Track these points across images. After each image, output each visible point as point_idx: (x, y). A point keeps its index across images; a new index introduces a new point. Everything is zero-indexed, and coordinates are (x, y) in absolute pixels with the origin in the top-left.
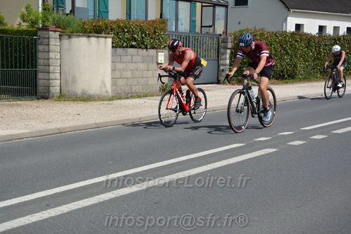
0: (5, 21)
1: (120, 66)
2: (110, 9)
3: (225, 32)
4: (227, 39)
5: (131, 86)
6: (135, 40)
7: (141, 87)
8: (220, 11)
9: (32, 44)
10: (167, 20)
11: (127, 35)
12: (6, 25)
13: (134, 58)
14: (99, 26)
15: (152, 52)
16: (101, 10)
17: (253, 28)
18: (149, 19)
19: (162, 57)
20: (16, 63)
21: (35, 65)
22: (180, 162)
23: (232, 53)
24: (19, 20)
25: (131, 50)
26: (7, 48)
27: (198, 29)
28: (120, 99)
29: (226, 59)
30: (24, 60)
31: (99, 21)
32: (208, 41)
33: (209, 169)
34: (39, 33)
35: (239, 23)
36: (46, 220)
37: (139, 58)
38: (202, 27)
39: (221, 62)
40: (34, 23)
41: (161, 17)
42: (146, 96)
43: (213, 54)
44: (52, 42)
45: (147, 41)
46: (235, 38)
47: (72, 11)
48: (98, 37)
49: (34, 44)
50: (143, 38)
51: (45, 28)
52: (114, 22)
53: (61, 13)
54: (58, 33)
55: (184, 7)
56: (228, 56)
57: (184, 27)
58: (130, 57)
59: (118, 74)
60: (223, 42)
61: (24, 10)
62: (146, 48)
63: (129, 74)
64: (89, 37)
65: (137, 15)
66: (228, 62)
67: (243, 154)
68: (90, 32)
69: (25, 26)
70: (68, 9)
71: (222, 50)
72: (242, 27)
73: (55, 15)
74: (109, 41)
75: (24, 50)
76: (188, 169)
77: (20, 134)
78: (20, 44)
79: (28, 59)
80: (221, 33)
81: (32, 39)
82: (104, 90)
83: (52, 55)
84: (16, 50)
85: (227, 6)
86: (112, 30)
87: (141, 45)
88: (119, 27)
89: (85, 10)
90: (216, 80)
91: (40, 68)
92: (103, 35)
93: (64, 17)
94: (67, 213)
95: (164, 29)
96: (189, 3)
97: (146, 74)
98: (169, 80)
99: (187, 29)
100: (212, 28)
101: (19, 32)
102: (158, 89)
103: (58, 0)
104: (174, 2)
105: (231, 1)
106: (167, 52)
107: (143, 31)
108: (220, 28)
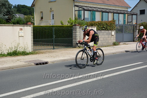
0: (63, 24)
2: (96, 18)
3: (136, 24)
4: (137, 26)
5: (103, 43)
6: (104, 27)
7: (106, 43)
8: (134, 17)
10: (115, 21)
11: (101, 26)
13: (104, 34)
14: (92, 24)
15: (110, 31)
16: (93, 18)
18: (109, 20)
19: (113, 33)
20: (66, 37)
21: (72, 37)
22: (119, 68)
24: (67, 23)
25: (103, 31)
26: (64, 32)
27: (126, 23)
28: (99, 47)
29: (136, 33)
30: (69, 35)
31: (92, 22)
32: (130, 27)
33: (130, 71)
34: (73, 27)
35: (142, 20)
36: (75, 86)
37: (106, 34)
38: (128, 22)
39: (135, 34)
40: (72, 24)
41: (113, 20)
42: (108, 46)
43: (132, 31)
44: (77, 29)
45: (108, 28)
47: (84, 19)
48: (92, 27)
49: (72, 30)
51: (75, 25)
52: (97, 22)
53: (80, 20)
54: (79, 26)
55: (121, 16)
56: (137, 32)
57: (121, 22)
60: (135, 27)
61: (69, 20)
62: (108, 30)
63: (102, 39)
65: (105, 19)
67: (142, 66)
69: (69, 25)
70: (82, 19)
71: (135, 30)
72: (142, 22)
73: (78, 21)
74: (96, 28)
75: (69, 32)
76: (122, 71)
77: (67, 59)
78: (67, 30)
79: (70, 35)
80: (135, 24)
83: (77, 33)
84: (66, 33)
85: (137, 15)
86: (96, 24)
87: (106, 29)
88: (99, 23)
89: (88, 19)
90: (133, 41)
91: (73, 38)
92: (93, 26)
93: (81, 21)
94: (82, 84)
95: (114, 24)
96: (123, 14)
97: (108, 39)
98: (116, 41)
99: (123, 23)
100: (131, 23)
101: (67, 27)
102: (112, 44)
103: (80, 16)
104: (118, 14)
105: (139, 13)
106: (115, 31)
107: (107, 25)
108: (134, 22)
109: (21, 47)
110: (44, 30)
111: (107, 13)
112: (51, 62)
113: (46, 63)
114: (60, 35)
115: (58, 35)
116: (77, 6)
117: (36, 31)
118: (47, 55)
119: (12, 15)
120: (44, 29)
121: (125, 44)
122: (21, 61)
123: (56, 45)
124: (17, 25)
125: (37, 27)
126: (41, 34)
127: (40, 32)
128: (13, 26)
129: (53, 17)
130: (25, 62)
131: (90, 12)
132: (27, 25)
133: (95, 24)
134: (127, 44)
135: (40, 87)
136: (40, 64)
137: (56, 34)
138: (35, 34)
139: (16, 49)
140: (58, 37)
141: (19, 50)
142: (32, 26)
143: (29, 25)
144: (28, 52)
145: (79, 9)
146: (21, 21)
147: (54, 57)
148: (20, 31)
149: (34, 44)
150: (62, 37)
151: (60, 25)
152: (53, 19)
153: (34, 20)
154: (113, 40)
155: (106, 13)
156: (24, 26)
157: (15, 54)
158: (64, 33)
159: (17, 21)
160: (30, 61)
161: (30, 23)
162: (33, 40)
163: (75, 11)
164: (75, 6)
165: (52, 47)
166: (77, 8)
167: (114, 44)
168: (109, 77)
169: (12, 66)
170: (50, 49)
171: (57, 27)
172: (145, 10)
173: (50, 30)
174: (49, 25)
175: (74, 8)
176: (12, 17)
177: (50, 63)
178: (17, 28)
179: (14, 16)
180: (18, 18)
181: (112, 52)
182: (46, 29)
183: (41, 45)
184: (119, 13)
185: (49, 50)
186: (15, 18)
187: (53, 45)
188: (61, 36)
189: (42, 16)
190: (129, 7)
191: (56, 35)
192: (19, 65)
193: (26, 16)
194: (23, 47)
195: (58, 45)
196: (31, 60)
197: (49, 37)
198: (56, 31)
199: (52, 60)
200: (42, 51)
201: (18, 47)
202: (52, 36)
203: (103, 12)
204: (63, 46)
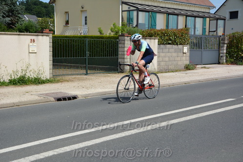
0: (103, 32)
1: (162, 54)
2: (157, 23)
3: (224, 34)
4: (225, 38)
5: (168, 65)
6: (171, 40)
7: (173, 66)
8: (221, 22)
9: (116, 44)
10: (189, 29)
11: (166, 38)
12: (103, 34)
13: (170, 50)
14: (151, 33)
15: (180, 46)
16: (152, 24)
17: (241, 31)
18: (179, 28)
19: (186, 49)
20: (108, 54)
21: (117, 55)
23: (227, 46)
24: (110, 31)
25: (168, 46)
26: (103, 46)
27: (207, 33)
28: (162, 72)
29: (224, 50)
30: (112, 52)
31: (151, 30)
32: (213, 39)
34: (120, 38)
35: (232, 29)
37: (173, 50)
38: (209, 32)
39: (221, 52)
40: (117, 33)
41: (186, 27)
42: (177, 71)
43: (216, 47)
44: (126, 42)
45: (178, 40)
46: (230, 38)
47: (137, 26)
48: (150, 39)
49: (117, 44)
50: (175, 39)
51: (123, 35)
52: (160, 31)
53: (131, 27)
54: (129, 38)
55: (199, 21)
56: (225, 48)
57: (199, 32)
58: (167, 50)
59: (161, 59)
60: (222, 40)
61: (112, 26)
62: (177, 44)
63: (167, 59)
64: (146, 39)
65: (172, 26)
66: (225, 51)
67: (234, 105)
68: (146, 37)
69: (112, 34)
70: (134, 26)
71: (221, 45)
72: (234, 31)
73: (128, 28)
74: (157, 41)
75: (112, 47)
77: (110, 91)
78: (110, 44)
79: (114, 52)
80: (221, 35)
81: (116, 41)
82: (153, 68)
83: (125, 49)
84: (108, 47)
85: (225, 20)
86: (158, 35)
87: (174, 43)
88: (162, 33)
89: (144, 25)
90: (218, 62)
91: (119, 56)
92: (153, 38)
93: (132, 29)
95: (187, 34)
96: (202, 19)
97: (177, 59)
98: (190, 62)
99: (201, 33)
100: (215, 33)
101: (109, 37)
102: (183, 67)
103: (130, 20)
104: (193, 18)
105: (228, 16)
106: (189, 46)
107: (175, 35)
108: (220, 32)
109: (32, 71)
110: (71, 42)
111: (176, 16)
112: (82, 96)
113: (75, 98)
114: (97, 52)
115: (95, 52)
116: (126, 3)
117: (58, 44)
118: (75, 84)
119: (17, 16)
120: (71, 40)
121: (205, 68)
122: (32, 93)
123: (90, 69)
124: (26, 33)
125: (59, 37)
126: (66, 49)
127: (63, 46)
128: (19, 35)
129: (86, 20)
130: (40, 95)
131: (147, 13)
132: (42, 34)
133: (155, 34)
134: (208, 68)
135: (65, 138)
136: (65, 99)
137: (90, 49)
138: (55, 48)
139: (24, 74)
140: (95, 54)
141: (29, 75)
142: (51, 35)
143: (47, 34)
144: (44, 79)
145: (129, 8)
146: (32, 26)
147: (87, 88)
148: (31, 44)
149: (53, 65)
150: (101, 55)
151: (98, 34)
152: (86, 24)
153: (54, 25)
154: (186, 60)
155: (174, 16)
156: (37, 35)
157: (22, 81)
158: (104, 49)
159: (25, 27)
160: (47, 95)
161: (47, 30)
162: (53, 59)
163: (122, 11)
164: (123, 3)
165: (84, 72)
166: (126, 7)
167: (187, 68)
168: (179, 123)
169: (17, 101)
170: (81, 74)
171: (92, 37)
172: (238, 12)
173: (81, 42)
174: (79, 35)
175: (121, 6)
176: (18, 19)
177: (80, 98)
178: (26, 39)
179: (20, 18)
180: (27, 23)
181: (184, 81)
182: (74, 41)
183: (65, 67)
184: (195, 17)
185: (79, 76)
186: (22, 22)
187: (85, 68)
188: (99, 52)
189: (67, 19)
190: (212, 6)
191: (90, 51)
192: (29, 99)
193: (41, 19)
194: (36, 70)
195: (94, 69)
196: (49, 92)
197: (78, 54)
198: (90, 45)
199: (84, 93)
200: (67, 77)
201: (27, 71)
202: (83, 54)
203: (169, 14)
204: (102, 69)
